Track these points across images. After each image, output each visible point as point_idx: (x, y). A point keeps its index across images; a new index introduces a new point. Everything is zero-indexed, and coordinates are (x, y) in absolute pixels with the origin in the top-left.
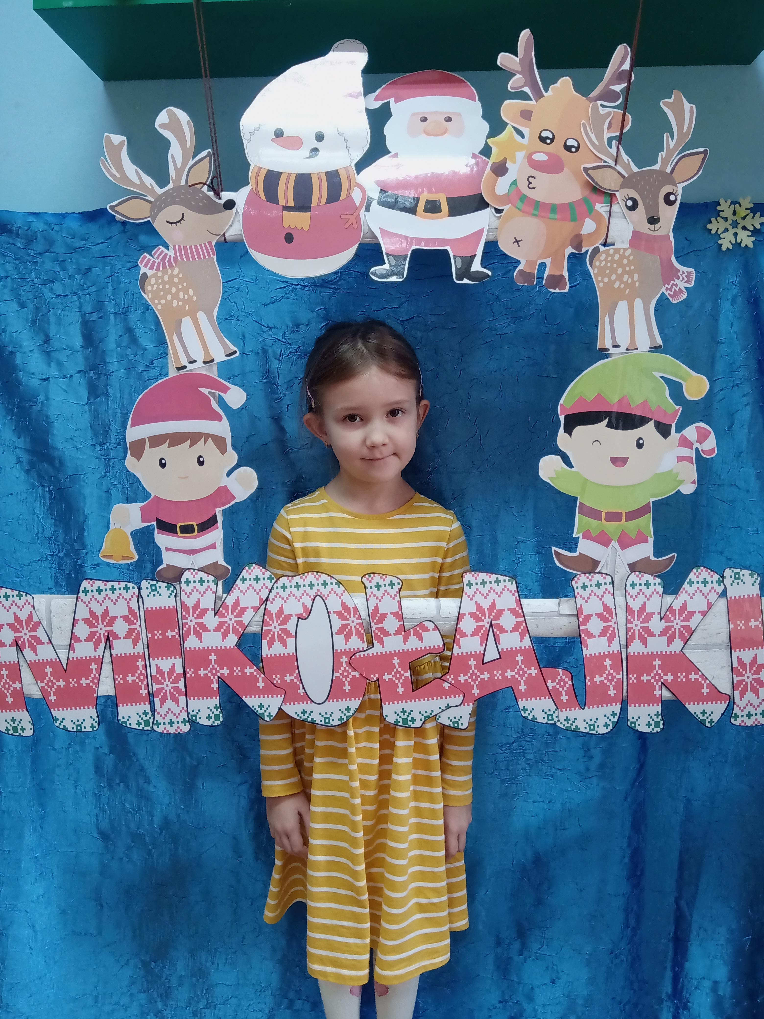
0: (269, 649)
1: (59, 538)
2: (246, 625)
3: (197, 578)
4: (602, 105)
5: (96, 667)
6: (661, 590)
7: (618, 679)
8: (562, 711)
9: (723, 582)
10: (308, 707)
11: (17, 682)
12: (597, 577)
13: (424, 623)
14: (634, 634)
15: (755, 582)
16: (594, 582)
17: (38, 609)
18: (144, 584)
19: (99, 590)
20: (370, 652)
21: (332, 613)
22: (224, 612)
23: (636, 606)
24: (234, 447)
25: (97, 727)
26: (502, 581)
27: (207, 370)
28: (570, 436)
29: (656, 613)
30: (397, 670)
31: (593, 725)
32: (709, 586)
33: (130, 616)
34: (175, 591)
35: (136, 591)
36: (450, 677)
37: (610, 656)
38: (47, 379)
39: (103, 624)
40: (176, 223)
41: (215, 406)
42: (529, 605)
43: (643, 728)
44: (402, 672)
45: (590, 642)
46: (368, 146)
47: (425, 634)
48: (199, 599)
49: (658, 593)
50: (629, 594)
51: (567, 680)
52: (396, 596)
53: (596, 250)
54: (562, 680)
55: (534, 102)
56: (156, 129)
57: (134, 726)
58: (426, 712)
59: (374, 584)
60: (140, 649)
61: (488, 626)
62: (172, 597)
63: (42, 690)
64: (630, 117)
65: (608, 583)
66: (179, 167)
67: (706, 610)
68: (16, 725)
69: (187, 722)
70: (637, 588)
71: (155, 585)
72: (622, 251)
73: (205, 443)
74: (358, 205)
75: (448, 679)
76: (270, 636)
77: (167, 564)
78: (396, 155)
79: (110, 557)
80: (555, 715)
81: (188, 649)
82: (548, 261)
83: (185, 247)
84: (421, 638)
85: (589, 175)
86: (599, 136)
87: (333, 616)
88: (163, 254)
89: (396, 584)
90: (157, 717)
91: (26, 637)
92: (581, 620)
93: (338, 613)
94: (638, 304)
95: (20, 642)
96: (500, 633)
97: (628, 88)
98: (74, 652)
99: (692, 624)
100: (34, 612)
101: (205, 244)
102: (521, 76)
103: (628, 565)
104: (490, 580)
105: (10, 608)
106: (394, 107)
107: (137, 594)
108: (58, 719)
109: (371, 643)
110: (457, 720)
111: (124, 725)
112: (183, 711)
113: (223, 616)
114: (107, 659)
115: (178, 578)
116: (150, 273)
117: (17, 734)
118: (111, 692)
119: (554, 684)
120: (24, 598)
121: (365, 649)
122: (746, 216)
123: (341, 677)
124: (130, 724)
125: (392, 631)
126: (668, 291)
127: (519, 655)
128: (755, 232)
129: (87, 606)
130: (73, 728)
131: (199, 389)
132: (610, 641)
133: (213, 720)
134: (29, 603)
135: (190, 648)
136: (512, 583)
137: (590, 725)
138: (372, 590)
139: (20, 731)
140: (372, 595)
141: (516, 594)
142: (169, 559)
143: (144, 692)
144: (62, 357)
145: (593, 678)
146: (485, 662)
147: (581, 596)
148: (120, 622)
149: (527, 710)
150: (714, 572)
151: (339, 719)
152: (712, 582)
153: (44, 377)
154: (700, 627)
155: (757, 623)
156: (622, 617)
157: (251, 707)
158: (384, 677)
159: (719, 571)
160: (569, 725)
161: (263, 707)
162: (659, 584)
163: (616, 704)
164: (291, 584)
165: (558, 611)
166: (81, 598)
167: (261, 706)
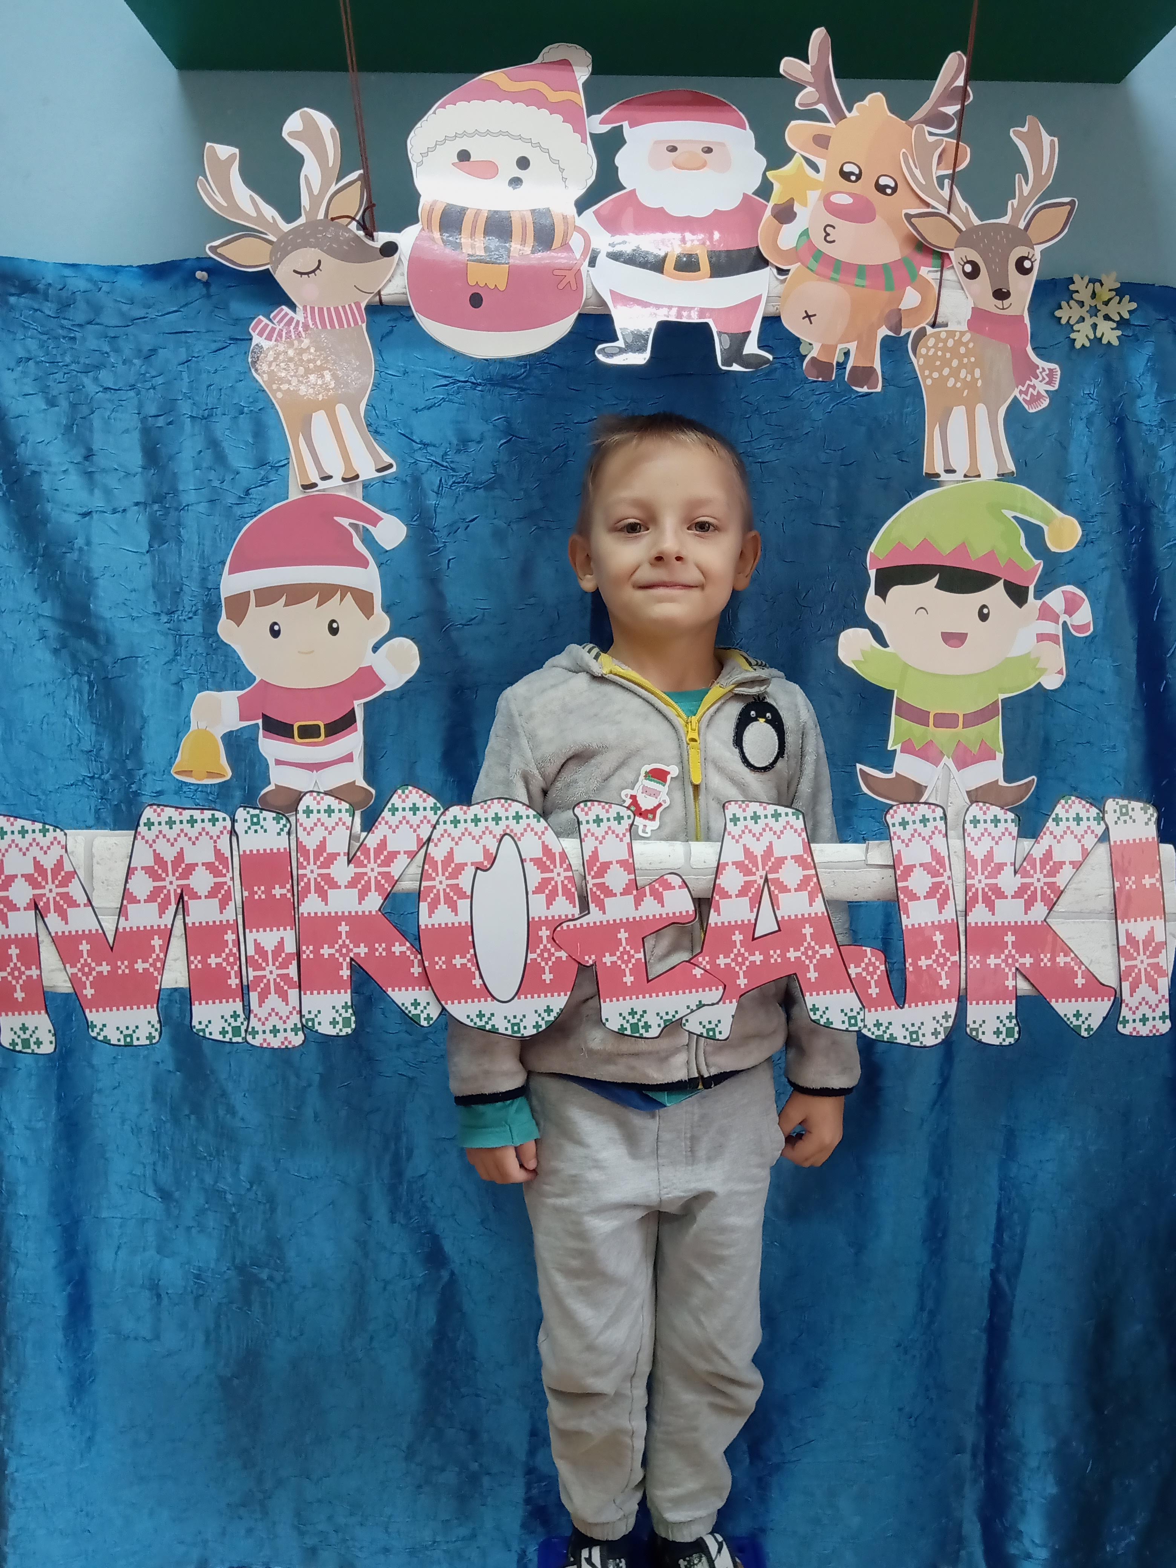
0: (430, 917)
1: (102, 752)
2: (396, 878)
3: (323, 806)
5: (161, 942)
6: (1014, 830)
7: (952, 963)
8: (870, 1011)
9: (1103, 819)
10: (487, 1007)
11: (34, 967)
12: (923, 809)
13: (666, 877)
14: (976, 894)
15: (1149, 819)
16: (918, 816)
17: (73, 852)
18: (241, 813)
19: (171, 823)
20: (584, 921)
21: (528, 860)
22: (362, 858)
23: (979, 852)
25: (157, 1038)
26: (783, 815)
27: (347, 491)
28: (885, 600)
29: (1009, 864)
30: (624, 948)
31: (916, 1032)
32: (1084, 824)
33: (217, 863)
34: (288, 825)
35: (228, 823)
36: (704, 959)
37: (941, 927)
38: (88, 514)
39: (174, 875)
40: (308, 274)
41: (357, 543)
42: (822, 851)
43: (989, 1038)
44: (632, 952)
45: (912, 905)
46: (593, 178)
47: (667, 894)
48: (324, 838)
49: (1010, 834)
50: (969, 835)
51: (877, 963)
52: (624, 835)
53: (922, 333)
54: (870, 963)
55: (832, 125)
57: (217, 1036)
58: (667, 1013)
59: (592, 817)
60: (230, 914)
61: (761, 882)
62: (284, 834)
63: (73, 979)
66: (316, 192)
67: (1081, 859)
68: (27, 1036)
69: (299, 1029)
70: (981, 826)
71: (257, 816)
72: (958, 334)
73: (341, 600)
76: (432, 895)
79: (188, 773)
80: (859, 1018)
81: (306, 915)
82: (852, 347)
83: (321, 310)
84: (659, 898)
87: (529, 866)
89: (626, 818)
90: (254, 1022)
91: (51, 896)
92: (899, 872)
93: (537, 862)
94: (981, 410)
95: (41, 904)
96: (780, 892)
98: (127, 919)
99: (1061, 880)
100: (65, 856)
101: (350, 306)
102: (813, 89)
103: (968, 793)
104: (765, 812)
105: (28, 849)
107: (229, 828)
108: (95, 1026)
109: (585, 908)
110: (712, 1026)
111: (201, 1034)
112: (294, 1012)
113: (361, 865)
114: (179, 930)
116: (265, 344)
117: (29, 1051)
118: (182, 982)
119: (859, 970)
120: (51, 835)
121: (577, 916)
123: (539, 960)
124: (211, 1034)
125: (618, 889)
126: (1023, 396)
127: (807, 926)
128: (1122, 324)
129: (151, 846)
130: (119, 1040)
131: (336, 518)
132: (941, 907)
133: (340, 1026)
134: (59, 843)
135: (309, 914)
136: (798, 818)
137: (911, 1033)
138: (588, 826)
139: (34, 1047)
140: (589, 835)
141: (804, 835)
142: (279, 777)
143: (234, 982)
144: (112, 481)
145: (917, 959)
146: (756, 936)
147: (899, 838)
148: (201, 872)
149: (818, 1009)
150: (1091, 804)
151: (534, 1027)
152: (1088, 819)
153: (84, 510)
154: (1072, 886)
155: (1153, 881)
156: (958, 868)
157: (400, 1005)
158: (604, 960)
159: (1098, 802)
160: (881, 1033)
161: (419, 1004)
162: (1013, 821)
163: (950, 1002)
164: (465, 817)
165: (866, 860)
166: (142, 834)
167: (415, 1004)
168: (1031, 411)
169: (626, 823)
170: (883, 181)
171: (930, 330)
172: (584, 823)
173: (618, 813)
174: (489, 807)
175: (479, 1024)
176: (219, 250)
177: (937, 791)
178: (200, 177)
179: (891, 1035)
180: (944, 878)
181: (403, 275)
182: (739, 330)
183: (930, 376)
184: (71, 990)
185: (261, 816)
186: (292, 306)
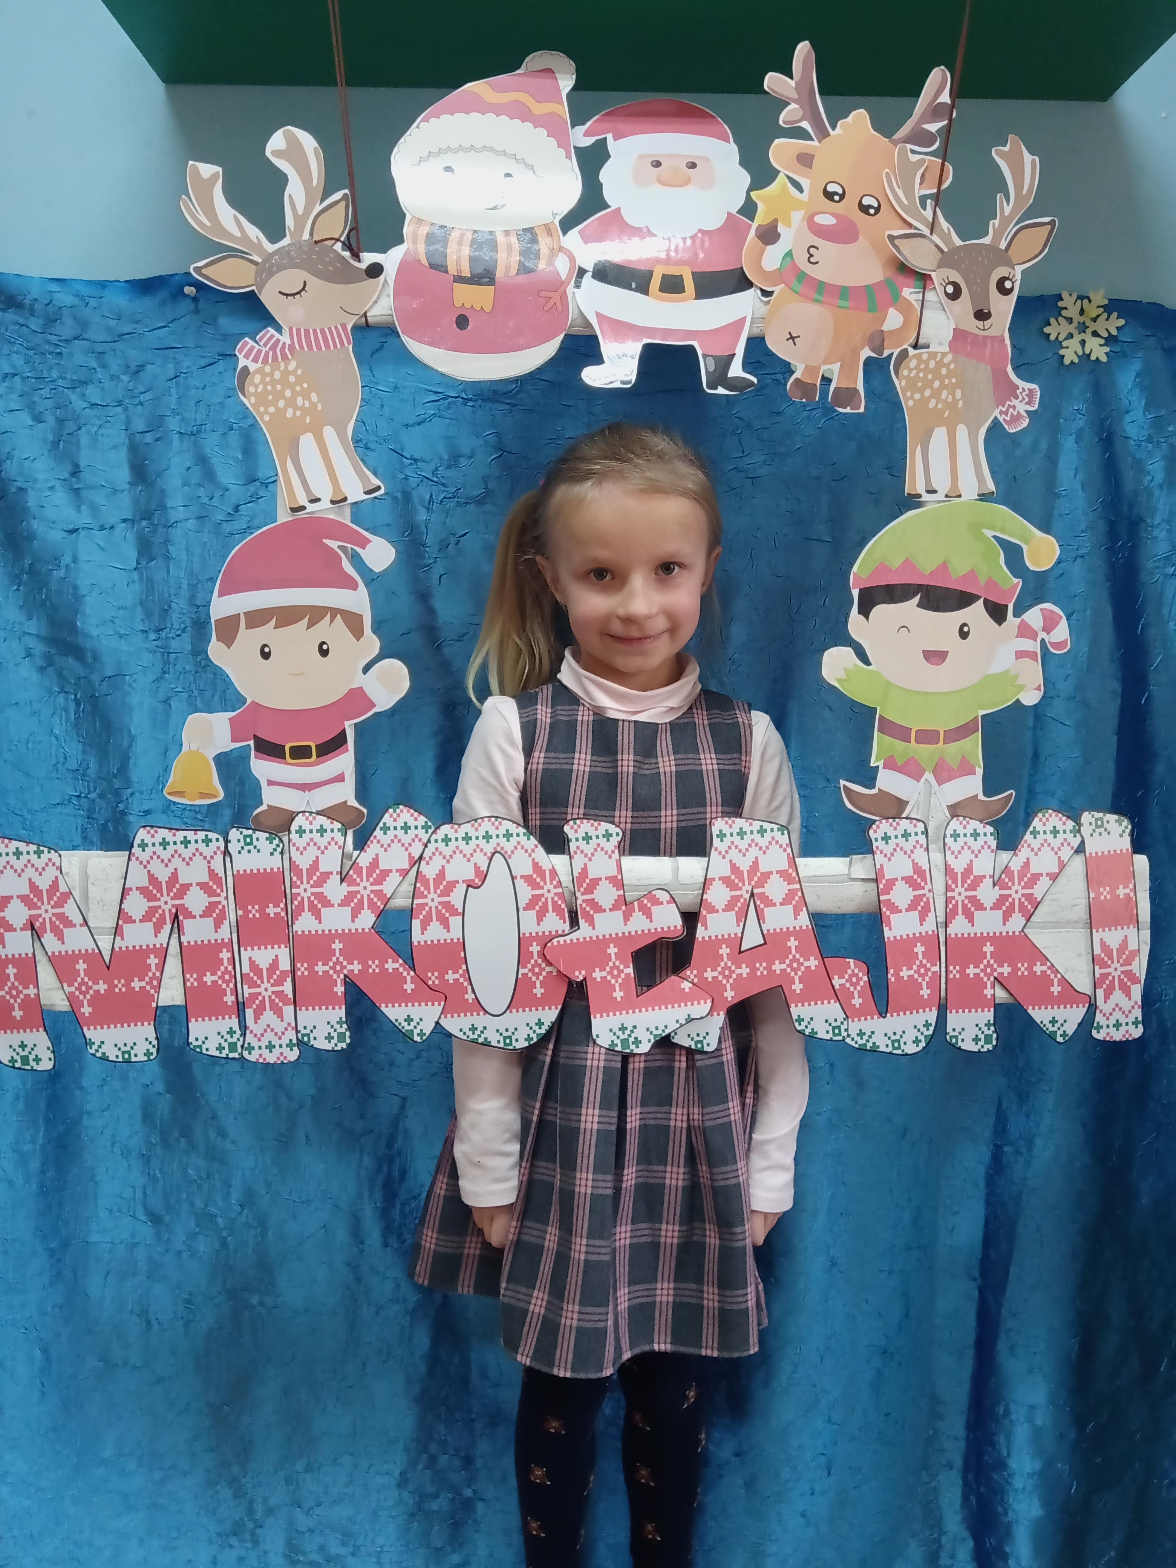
0: (423, 933)
1: (88, 771)
2: (389, 896)
3: (316, 826)
5: (157, 961)
6: (994, 844)
7: (933, 973)
9: (1079, 831)
10: (480, 1020)
11: (31, 986)
12: (904, 824)
13: (654, 893)
14: (956, 906)
15: (1124, 831)
16: (900, 831)
17: (67, 873)
18: (234, 834)
19: (164, 844)
20: (575, 936)
21: (519, 877)
22: (355, 876)
23: (959, 866)
25: (155, 1054)
26: (769, 831)
27: (335, 513)
29: (988, 877)
30: (614, 963)
31: (898, 1041)
32: (1061, 836)
33: (211, 883)
34: (281, 845)
35: (222, 844)
36: (692, 973)
37: (922, 939)
38: (75, 531)
39: (168, 895)
40: (293, 295)
42: (806, 865)
43: (968, 1045)
44: (622, 967)
45: (894, 918)
47: (655, 910)
48: (317, 857)
49: (989, 847)
50: (949, 848)
51: (860, 975)
52: (613, 852)
53: (904, 354)
54: (854, 974)
57: (214, 1052)
58: (656, 1028)
59: (581, 834)
60: (225, 933)
61: (747, 896)
62: (277, 854)
63: (70, 998)
64: (951, 168)
65: (920, 833)
66: (300, 212)
67: (1057, 871)
68: (26, 1053)
69: (294, 1045)
70: (961, 840)
71: (251, 836)
72: (939, 356)
73: (332, 621)
74: (563, 278)
76: (424, 913)
77: (268, 806)
79: (180, 794)
80: (843, 1027)
81: (300, 933)
83: (307, 332)
84: (648, 914)
86: (909, 193)
87: (519, 882)
89: (614, 835)
90: (249, 1038)
91: (47, 916)
92: (881, 886)
93: (527, 879)
94: (962, 431)
95: (37, 925)
96: (765, 906)
97: (948, 130)
98: (123, 939)
99: (1038, 891)
100: (60, 876)
101: (336, 327)
103: (948, 806)
104: (751, 828)
105: (23, 870)
106: (611, 145)
107: (222, 848)
108: (94, 1043)
109: (574, 922)
110: (701, 1038)
111: (198, 1050)
112: (290, 1028)
113: (354, 883)
114: (174, 948)
115: (286, 827)
116: (252, 367)
117: (28, 1068)
118: (178, 999)
119: (843, 981)
120: (45, 856)
121: (567, 932)
122: (1099, 316)
123: (530, 975)
124: (207, 1050)
125: (607, 905)
127: (792, 938)
128: (1110, 340)
129: (145, 867)
130: (117, 1057)
132: (923, 918)
133: (335, 1041)
134: (54, 864)
135: (303, 932)
136: (783, 834)
137: (893, 1042)
138: (578, 844)
139: (32, 1063)
140: (579, 852)
142: (272, 797)
143: (229, 999)
144: (99, 498)
145: (898, 971)
146: (742, 949)
147: (881, 852)
148: (195, 892)
149: (803, 1020)
150: (1068, 817)
151: (526, 1040)
152: (1065, 832)
153: (71, 527)
154: (1049, 897)
155: (1127, 891)
156: (939, 881)
157: (394, 1021)
158: (594, 975)
159: (1075, 816)
160: (864, 1042)
161: (412, 1020)
162: (992, 834)
163: (931, 1010)
164: (456, 835)
165: (849, 874)
166: (136, 855)
167: (409, 1020)
169: (615, 840)
171: (912, 352)
172: (574, 840)
173: (607, 831)
174: (480, 825)
175: (472, 1037)
176: (203, 271)
178: (183, 196)
179: (874, 1043)
180: (925, 891)
181: (389, 296)
182: (725, 352)
183: (912, 397)
184: (69, 1009)
185: (255, 836)
186: (279, 329)
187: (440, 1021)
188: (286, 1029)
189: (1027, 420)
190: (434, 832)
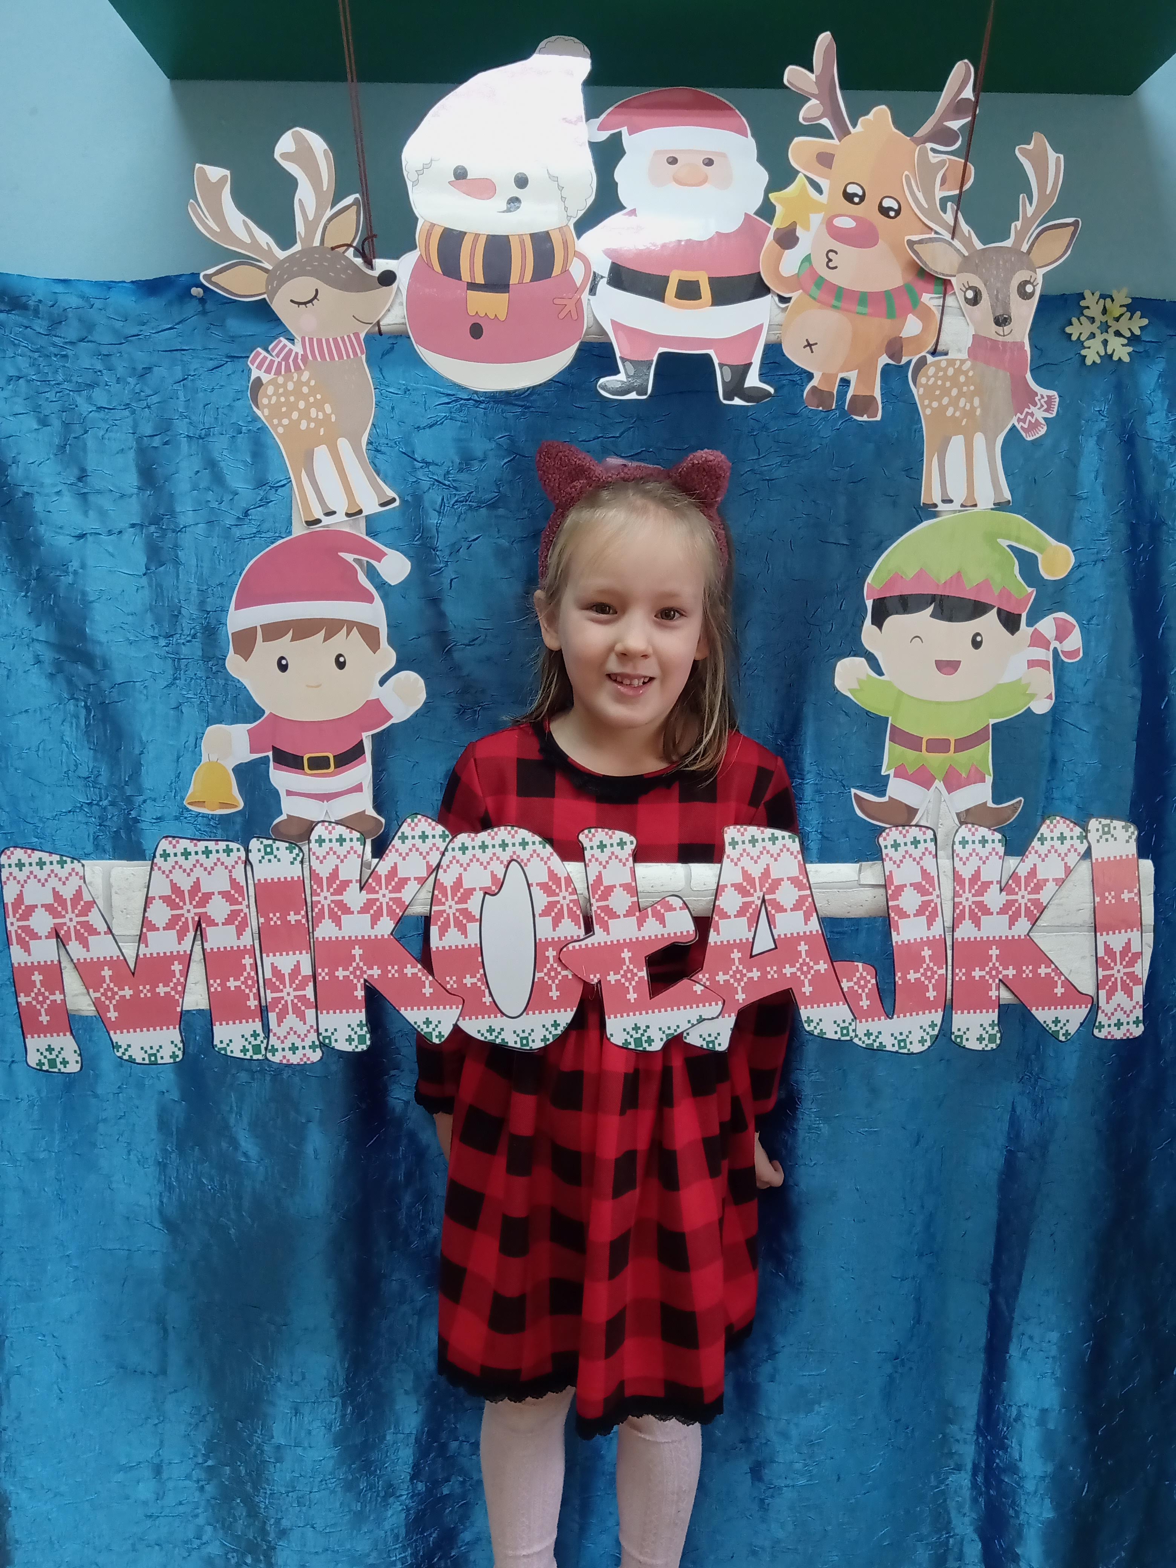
0: (441, 939)
1: (100, 778)
2: (407, 903)
3: (335, 835)
4: (933, 150)
5: (181, 967)
6: (1001, 850)
7: (939, 975)
8: (861, 1022)
9: (1086, 837)
10: (497, 1022)
11: (57, 992)
12: (914, 832)
13: (667, 899)
14: (963, 911)
15: (1130, 837)
16: (909, 839)
17: (91, 883)
18: (254, 844)
19: (186, 854)
20: (589, 941)
21: (534, 885)
22: (374, 884)
23: (966, 873)
24: (391, 642)
25: (181, 1057)
26: (780, 838)
27: (351, 526)
29: (995, 883)
30: (628, 967)
31: (904, 1041)
32: (1068, 843)
33: (233, 892)
34: (301, 854)
35: (242, 854)
36: (704, 976)
37: (930, 943)
38: (82, 536)
39: (191, 904)
40: (305, 303)
42: (816, 871)
43: (973, 1044)
44: (635, 970)
45: (902, 923)
48: (337, 866)
49: (997, 854)
50: (958, 855)
51: (869, 978)
52: (627, 860)
53: (922, 362)
54: (862, 977)
55: (836, 142)
56: (275, 160)
57: (238, 1054)
58: (669, 1028)
59: (596, 842)
60: (247, 939)
61: (759, 902)
62: (297, 863)
63: (96, 1003)
64: (972, 168)
65: (929, 841)
66: (311, 218)
67: (1063, 876)
68: (53, 1056)
69: (317, 1047)
70: (969, 847)
71: (271, 846)
72: (958, 363)
73: (348, 634)
74: (578, 285)
75: (701, 980)
76: (442, 919)
78: (633, 212)
79: (201, 804)
80: (851, 1028)
81: (320, 939)
83: (319, 341)
84: (662, 921)
85: (916, 253)
86: (929, 195)
87: (535, 890)
88: (286, 350)
90: (273, 1040)
91: (72, 925)
92: (890, 892)
93: (544, 886)
94: (979, 440)
95: (62, 932)
96: (776, 912)
97: (971, 128)
98: (147, 946)
99: (1044, 896)
100: (83, 886)
101: (349, 336)
104: (763, 836)
105: (46, 880)
107: (243, 858)
108: (120, 1047)
109: (589, 929)
110: (712, 1038)
111: (223, 1052)
112: (312, 1031)
113: (373, 891)
114: (197, 955)
117: (56, 1070)
118: (203, 1004)
119: (851, 984)
120: (68, 866)
121: (582, 937)
122: (1121, 315)
123: (546, 978)
124: (232, 1052)
125: (621, 911)
127: (802, 943)
128: (1133, 340)
129: (167, 876)
130: (144, 1059)
131: (341, 554)
132: (930, 924)
133: (355, 1043)
134: (77, 874)
135: (324, 938)
136: (794, 841)
137: (899, 1042)
139: (60, 1066)
140: (593, 860)
141: (800, 857)
142: (290, 807)
143: (253, 1003)
144: (106, 502)
145: (905, 974)
146: (754, 954)
147: (891, 859)
148: (217, 900)
149: (812, 1021)
150: (1075, 823)
152: (1072, 838)
153: (78, 532)
154: (1055, 901)
155: (1132, 895)
156: (947, 887)
157: (413, 1023)
158: (608, 978)
159: (1082, 823)
160: (871, 1042)
161: (431, 1022)
162: (1000, 841)
163: (936, 1011)
164: (473, 844)
165: (858, 880)
166: (159, 865)
167: (428, 1022)
168: (1029, 439)
170: (887, 203)
176: (214, 279)
177: (928, 813)
178: (191, 201)
179: (881, 1043)
180: (933, 897)
181: (401, 304)
182: (742, 361)
183: (929, 406)
187: (459, 1023)
188: (309, 1031)
189: (1045, 428)
190: (451, 841)
